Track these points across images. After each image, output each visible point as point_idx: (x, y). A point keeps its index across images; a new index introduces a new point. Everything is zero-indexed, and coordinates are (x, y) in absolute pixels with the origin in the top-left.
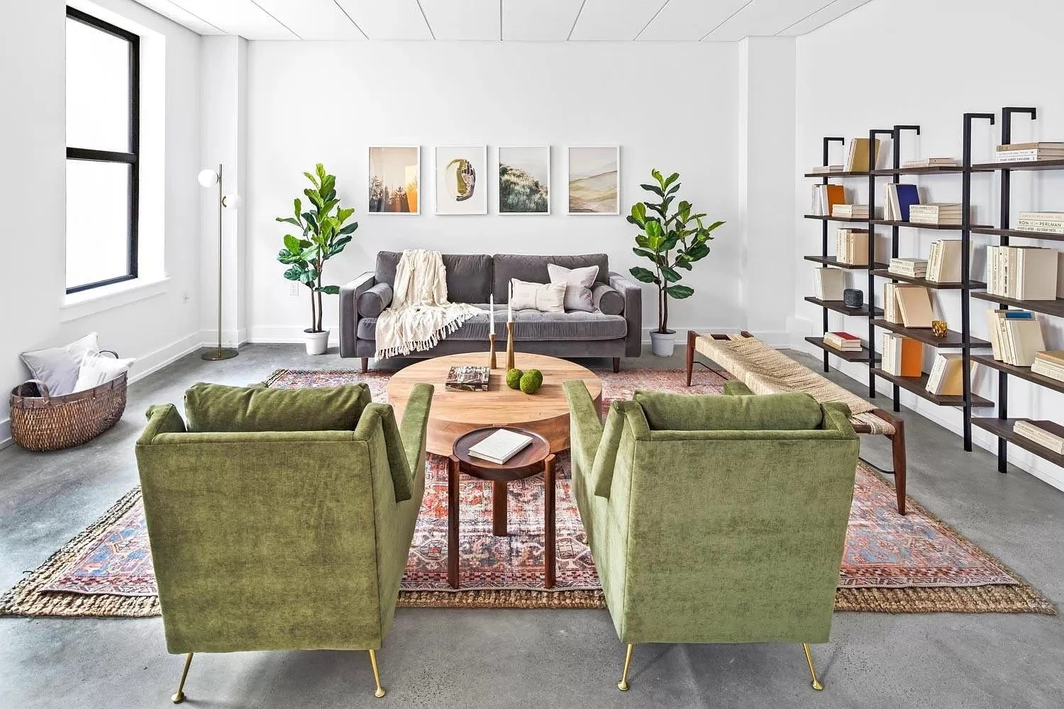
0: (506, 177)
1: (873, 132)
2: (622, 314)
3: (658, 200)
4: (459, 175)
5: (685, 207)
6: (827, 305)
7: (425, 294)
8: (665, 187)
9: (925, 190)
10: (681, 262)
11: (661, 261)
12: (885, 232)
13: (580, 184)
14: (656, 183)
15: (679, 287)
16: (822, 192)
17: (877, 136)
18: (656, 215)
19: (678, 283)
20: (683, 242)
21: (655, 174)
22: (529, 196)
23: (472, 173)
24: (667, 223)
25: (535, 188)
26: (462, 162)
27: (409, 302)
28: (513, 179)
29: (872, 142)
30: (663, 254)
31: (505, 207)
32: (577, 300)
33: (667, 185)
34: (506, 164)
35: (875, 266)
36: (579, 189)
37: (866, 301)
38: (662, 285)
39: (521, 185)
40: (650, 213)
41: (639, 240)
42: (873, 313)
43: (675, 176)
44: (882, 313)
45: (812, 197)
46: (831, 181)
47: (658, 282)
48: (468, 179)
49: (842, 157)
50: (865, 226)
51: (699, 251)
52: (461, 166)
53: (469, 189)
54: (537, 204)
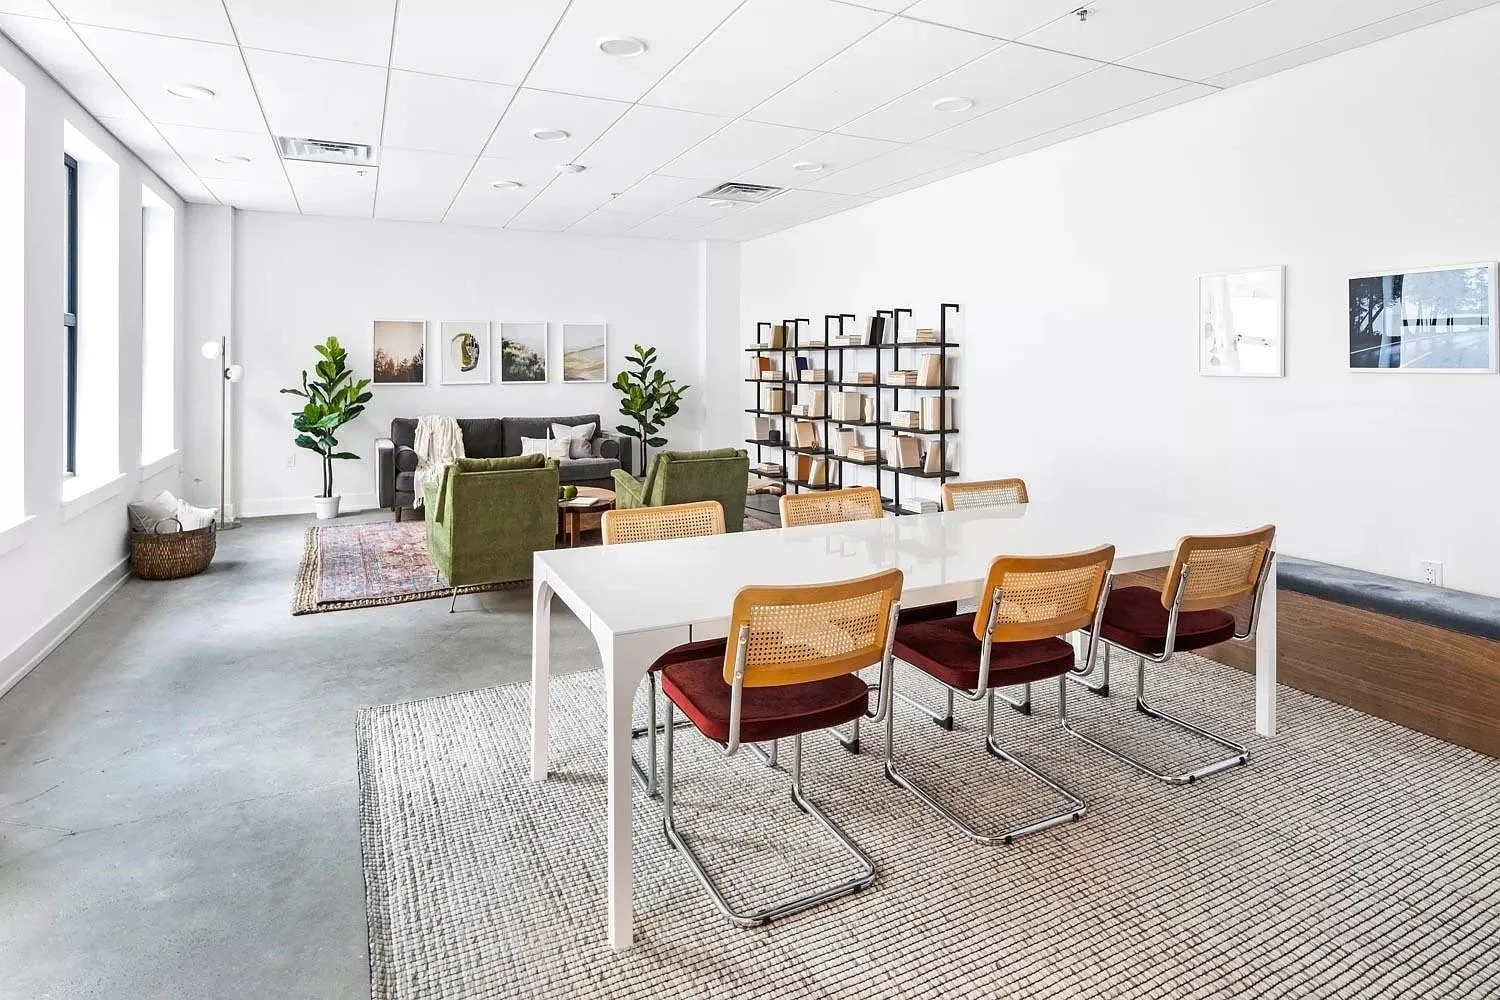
0: (508, 350)
1: (785, 322)
2: (617, 457)
3: (639, 369)
4: (464, 348)
5: (659, 375)
6: (759, 443)
7: (445, 453)
8: (645, 357)
9: (811, 361)
10: (657, 419)
11: (642, 420)
12: (790, 388)
13: (572, 356)
14: (637, 355)
15: (656, 439)
16: (756, 363)
17: (787, 324)
18: (636, 381)
19: (656, 435)
20: (659, 403)
21: (638, 348)
22: (529, 367)
23: (477, 346)
24: (646, 388)
25: (534, 360)
26: (467, 336)
27: (432, 460)
28: (514, 352)
29: (784, 328)
30: (643, 413)
31: (507, 376)
32: (579, 450)
33: (646, 358)
34: (508, 338)
35: (785, 413)
36: (573, 360)
37: (782, 439)
38: (643, 439)
39: (521, 356)
40: (632, 380)
41: (624, 402)
42: (785, 445)
43: (652, 350)
44: (789, 445)
45: (749, 365)
46: (762, 354)
47: (639, 435)
48: (472, 352)
49: (768, 337)
50: (780, 386)
51: (671, 409)
52: (465, 340)
53: (473, 360)
54: (535, 373)
